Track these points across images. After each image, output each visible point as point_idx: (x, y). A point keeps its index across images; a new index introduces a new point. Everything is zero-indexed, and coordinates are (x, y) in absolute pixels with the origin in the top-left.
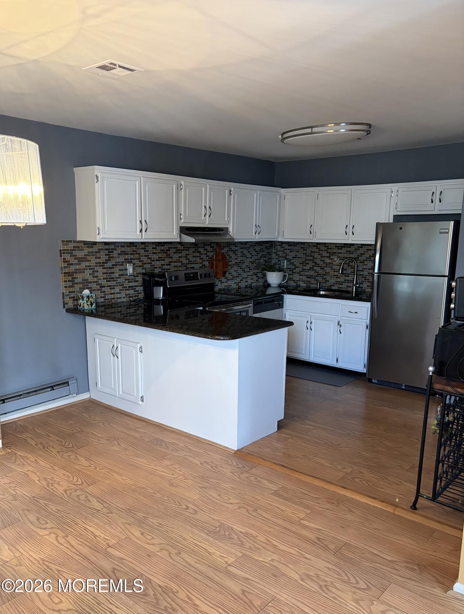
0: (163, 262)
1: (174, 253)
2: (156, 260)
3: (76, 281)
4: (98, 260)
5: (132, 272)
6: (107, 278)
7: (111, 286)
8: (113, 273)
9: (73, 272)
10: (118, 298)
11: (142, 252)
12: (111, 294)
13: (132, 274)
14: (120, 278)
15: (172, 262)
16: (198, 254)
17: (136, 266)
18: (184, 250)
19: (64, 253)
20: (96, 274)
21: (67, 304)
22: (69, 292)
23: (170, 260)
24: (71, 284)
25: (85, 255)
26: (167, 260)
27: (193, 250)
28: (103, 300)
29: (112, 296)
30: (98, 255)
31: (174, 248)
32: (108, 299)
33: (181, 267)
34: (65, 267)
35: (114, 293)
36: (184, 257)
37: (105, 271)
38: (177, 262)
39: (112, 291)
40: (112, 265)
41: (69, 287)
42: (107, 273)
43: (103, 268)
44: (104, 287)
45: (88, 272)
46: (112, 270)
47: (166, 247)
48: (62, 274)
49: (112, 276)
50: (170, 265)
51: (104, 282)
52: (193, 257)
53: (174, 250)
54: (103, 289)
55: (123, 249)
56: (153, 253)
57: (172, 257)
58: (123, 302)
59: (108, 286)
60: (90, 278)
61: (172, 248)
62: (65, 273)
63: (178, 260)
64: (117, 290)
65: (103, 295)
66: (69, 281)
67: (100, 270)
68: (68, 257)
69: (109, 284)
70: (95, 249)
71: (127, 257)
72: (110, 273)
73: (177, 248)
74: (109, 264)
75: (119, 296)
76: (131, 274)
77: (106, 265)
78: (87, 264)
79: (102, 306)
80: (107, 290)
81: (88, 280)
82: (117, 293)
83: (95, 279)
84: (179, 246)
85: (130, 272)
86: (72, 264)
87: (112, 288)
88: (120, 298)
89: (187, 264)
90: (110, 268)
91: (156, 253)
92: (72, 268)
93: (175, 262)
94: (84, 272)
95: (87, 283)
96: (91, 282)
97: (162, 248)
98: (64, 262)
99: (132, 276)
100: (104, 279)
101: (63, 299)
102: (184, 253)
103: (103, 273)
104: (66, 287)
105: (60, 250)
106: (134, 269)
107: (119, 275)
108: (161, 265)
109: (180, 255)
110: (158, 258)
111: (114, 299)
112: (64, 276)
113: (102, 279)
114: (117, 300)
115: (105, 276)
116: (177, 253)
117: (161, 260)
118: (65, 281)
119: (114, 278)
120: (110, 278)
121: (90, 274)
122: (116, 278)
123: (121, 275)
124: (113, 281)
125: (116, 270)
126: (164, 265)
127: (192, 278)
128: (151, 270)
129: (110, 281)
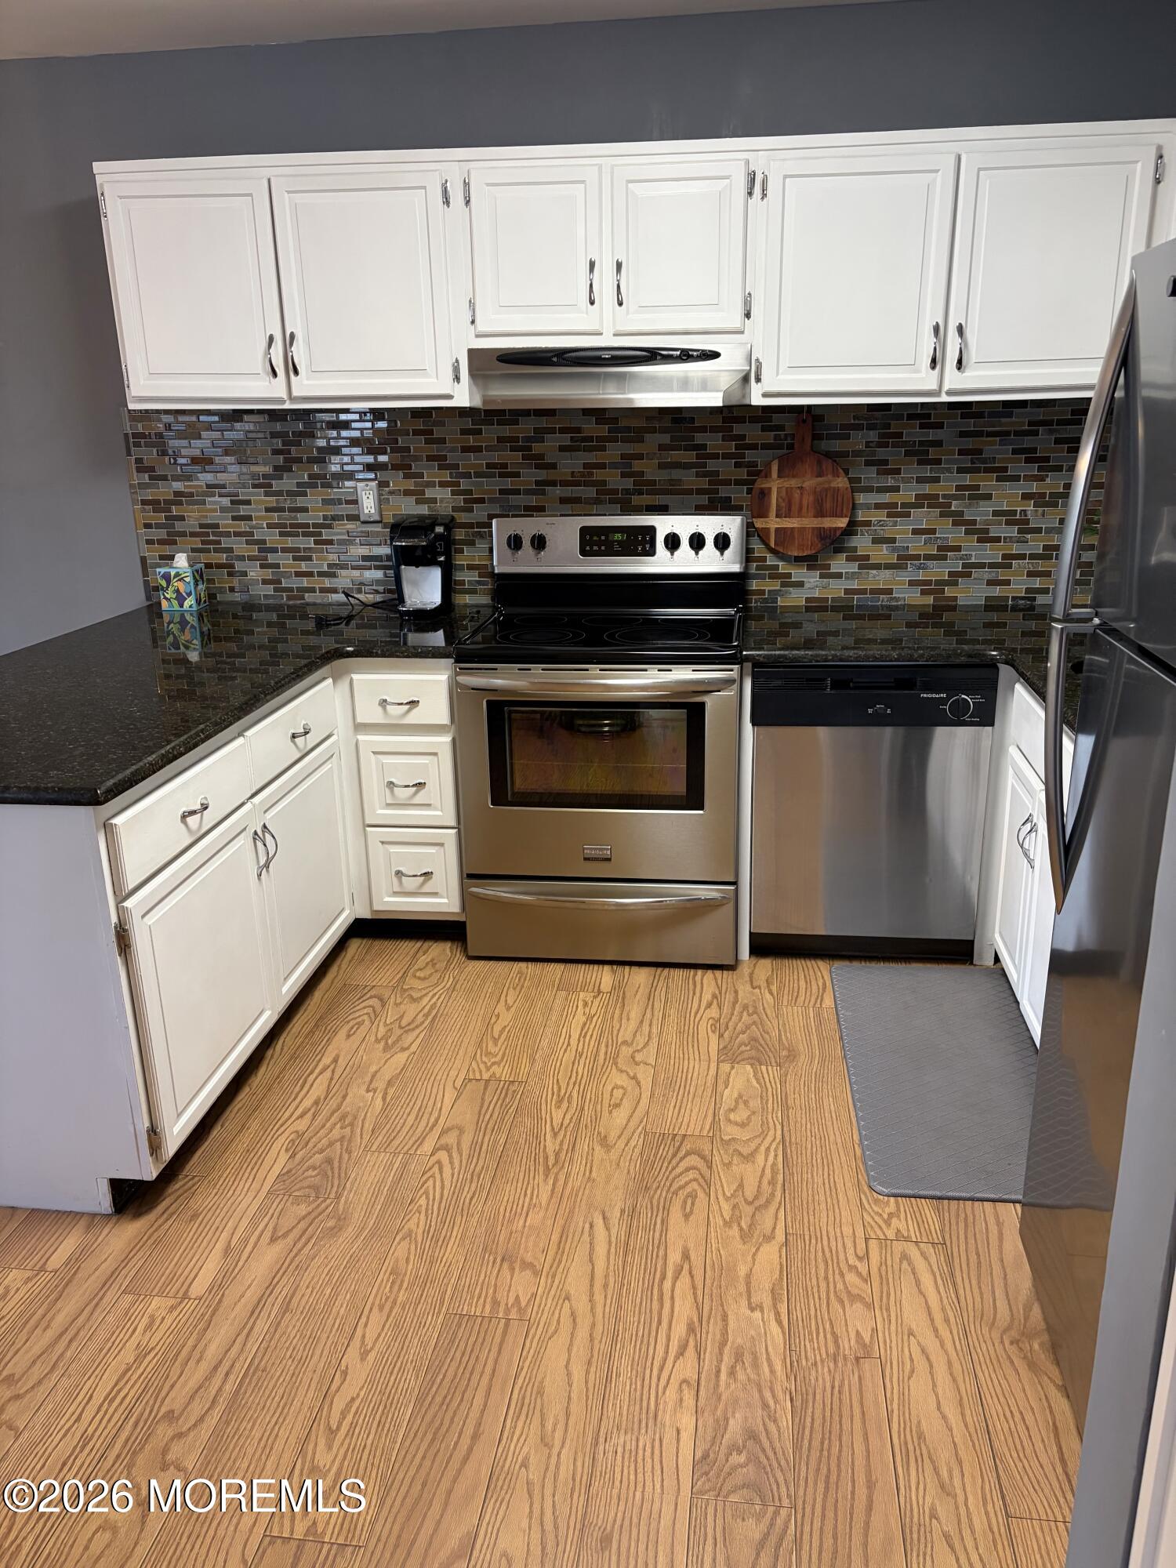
0: (508, 483)
1: (562, 449)
2: (478, 475)
3: (179, 526)
4: (248, 469)
5: (373, 511)
6: (284, 526)
7: (298, 550)
8: (305, 510)
9: (168, 502)
10: (323, 590)
11: (417, 444)
12: (299, 574)
13: (377, 518)
14: (330, 527)
15: (553, 483)
16: (690, 457)
17: (391, 493)
19: (136, 445)
20: (243, 510)
22: (161, 559)
23: (543, 475)
24: (162, 534)
26: (530, 476)
27: (665, 439)
28: (270, 590)
29: (305, 582)
31: (563, 431)
32: (291, 590)
33: (597, 501)
34: (142, 486)
35: (310, 574)
36: (614, 466)
37: (272, 501)
38: (577, 484)
39: (304, 566)
40: (299, 485)
41: (161, 542)
42: (282, 510)
43: (267, 494)
44: (274, 550)
45: (216, 502)
46: (300, 502)
47: (526, 427)
48: (134, 502)
49: (301, 518)
50: (543, 493)
51: (273, 538)
52: (662, 466)
53: (566, 439)
54: (271, 558)
56: (465, 449)
57: (553, 466)
58: (345, 604)
60: (226, 523)
61: (552, 431)
62: (144, 502)
63: (582, 475)
64: (320, 564)
65: (268, 574)
66: (158, 526)
67: (259, 498)
68: (149, 456)
69: (290, 542)
70: (238, 434)
72: (291, 510)
73: (578, 430)
74: (287, 483)
75: (327, 583)
76: (373, 516)
77: (276, 486)
78: (214, 478)
80: (286, 561)
81: (217, 526)
82: (321, 574)
83: (243, 526)
85: (369, 512)
86: (164, 478)
87: (301, 556)
88: (334, 591)
89: (627, 491)
90: (290, 493)
91: (478, 449)
92: (164, 491)
93: (565, 483)
94: (203, 502)
95: (214, 534)
96: (228, 534)
97: (506, 431)
98: (139, 470)
99: (375, 523)
100: (270, 526)
101: (145, 574)
102: (614, 452)
103: (268, 510)
104: (149, 544)
105: (125, 436)
106: (381, 502)
107: (325, 518)
108: (502, 491)
109: (592, 458)
110: (489, 466)
111: (312, 590)
112: (144, 511)
113: (265, 525)
114: (325, 597)
115: (275, 517)
116: (578, 449)
117: (501, 475)
118: (147, 526)
119: (307, 526)
120: (292, 526)
121: (223, 510)
122: (315, 525)
123: (334, 518)
124: (305, 534)
125: (313, 500)
126: (517, 492)
127: (617, 548)
128: (455, 509)
129: (295, 534)
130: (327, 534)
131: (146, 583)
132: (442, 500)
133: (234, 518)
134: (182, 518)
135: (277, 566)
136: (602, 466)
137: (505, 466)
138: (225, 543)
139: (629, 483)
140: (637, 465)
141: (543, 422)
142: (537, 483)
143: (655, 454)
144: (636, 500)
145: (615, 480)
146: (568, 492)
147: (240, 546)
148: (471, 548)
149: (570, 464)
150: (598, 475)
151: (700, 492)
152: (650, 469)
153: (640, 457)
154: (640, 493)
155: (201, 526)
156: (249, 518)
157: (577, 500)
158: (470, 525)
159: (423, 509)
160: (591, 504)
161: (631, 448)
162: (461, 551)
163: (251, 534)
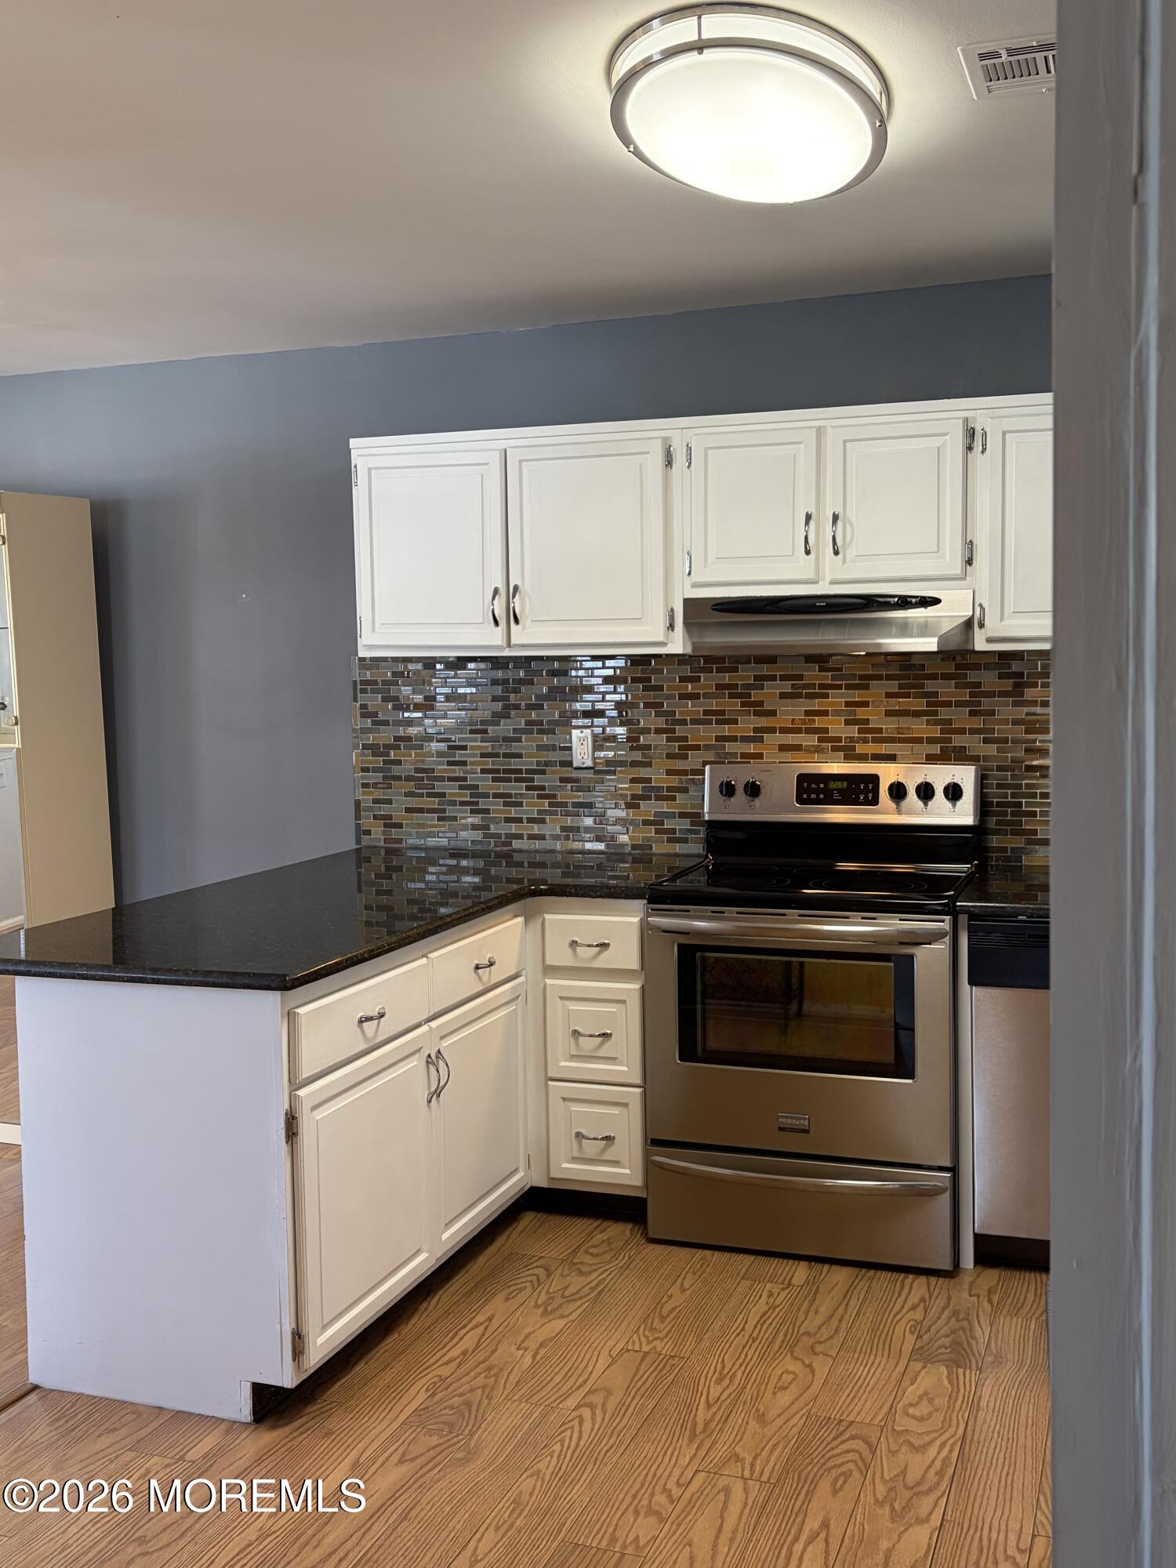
0: (726, 731)
1: (783, 696)
2: (694, 722)
3: (396, 770)
5: (589, 756)
6: (497, 771)
7: (509, 796)
8: (520, 756)
9: (387, 747)
10: (532, 837)
11: (635, 691)
12: (508, 820)
13: (593, 764)
14: (543, 772)
15: (772, 730)
16: (921, 704)
17: (607, 738)
19: (364, 691)
20: (459, 756)
23: (763, 722)
24: (379, 777)
25: (426, 698)
26: (747, 724)
27: (893, 686)
28: (478, 835)
29: (513, 828)
31: (784, 678)
32: (499, 836)
33: (818, 750)
34: (364, 731)
35: (519, 820)
36: (837, 713)
37: (489, 747)
38: (798, 731)
39: (513, 812)
40: (516, 731)
41: (375, 786)
42: (497, 755)
43: (483, 740)
44: (486, 796)
46: (515, 747)
47: (745, 675)
48: (356, 746)
49: (514, 763)
50: (761, 740)
51: (486, 784)
52: (889, 713)
53: (787, 687)
54: (483, 804)
56: (683, 697)
57: (773, 713)
58: (553, 851)
59: (496, 796)
60: (442, 768)
61: (773, 678)
62: (365, 747)
63: (804, 722)
64: (529, 810)
65: (478, 819)
66: (375, 770)
67: (477, 743)
68: (374, 702)
69: (502, 788)
72: (506, 755)
73: (800, 677)
74: (505, 728)
75: (536, 829)
76: (587, 762)
81: (432, 771)
82: (530, 820)
83: (458, 771)
85: (582, 758)
86: (386, 723)
87: (509, 800)
88: (542, 837)
89: (852, 739)
90: (506, 739)
91: (694, 697)
92: (385, 736)
93: (784, 730)
94: (420, 748)
95: (429, 779)
96: (442, 779)
97: (726, 678)
98: (363, 716)
99: (588, 768)
100: (483, 771)
101: (358, 817)
102: (837, 699)
103: (483, 755)
104: (365, 786)
105: (355, 683)
106: (596, 747)
107: (538, 763)
108: (718, 739)
109: (816, 705)
110: (706, 713)
111: (520, 837)
112: (363, 755)
113: (479, 771)
114: (532, 843)
115: (489, 763)
116: (800, 696)
117: (718, 722)
118: (365, 770)
119: (520, 771)
120: (505, 771)
121: (440, 754)
122: (528, 771)
123: (547, 764)
124: (517, 780)
125: (528, 746)
126: (733, 739)
127: (836, 796)
128: (669, 756)
129: (509, 780)
130: (538, 780)
131: (358, 826)
132: (656, 747)
133: (450, 763)
134: (399, 762)
135: (487, 811)
136: (825, 713)
137: (723, 713)
138: (439, 787)
139: (853, 731)
140: (861, 713)
141: (765, 670)
142: (756, 730)
143: (882, 701)
144: (860, 749)
145: (838, 728)
146: (790, 739)
147: (451, 790)
148: (684, 795)
149: (791, 712)
150: (818, 722)
151: (931, 741)
152: (876, 718)
153: (866, 704)
154: (865, 741)
155: (417, 770)
156: (464, 763)
157: (798, 748)
158: (684, 772)
159: (638, 756)
160: (811, 752)
161: (856, 696)
162: (674, 799)
163: (465, 779)
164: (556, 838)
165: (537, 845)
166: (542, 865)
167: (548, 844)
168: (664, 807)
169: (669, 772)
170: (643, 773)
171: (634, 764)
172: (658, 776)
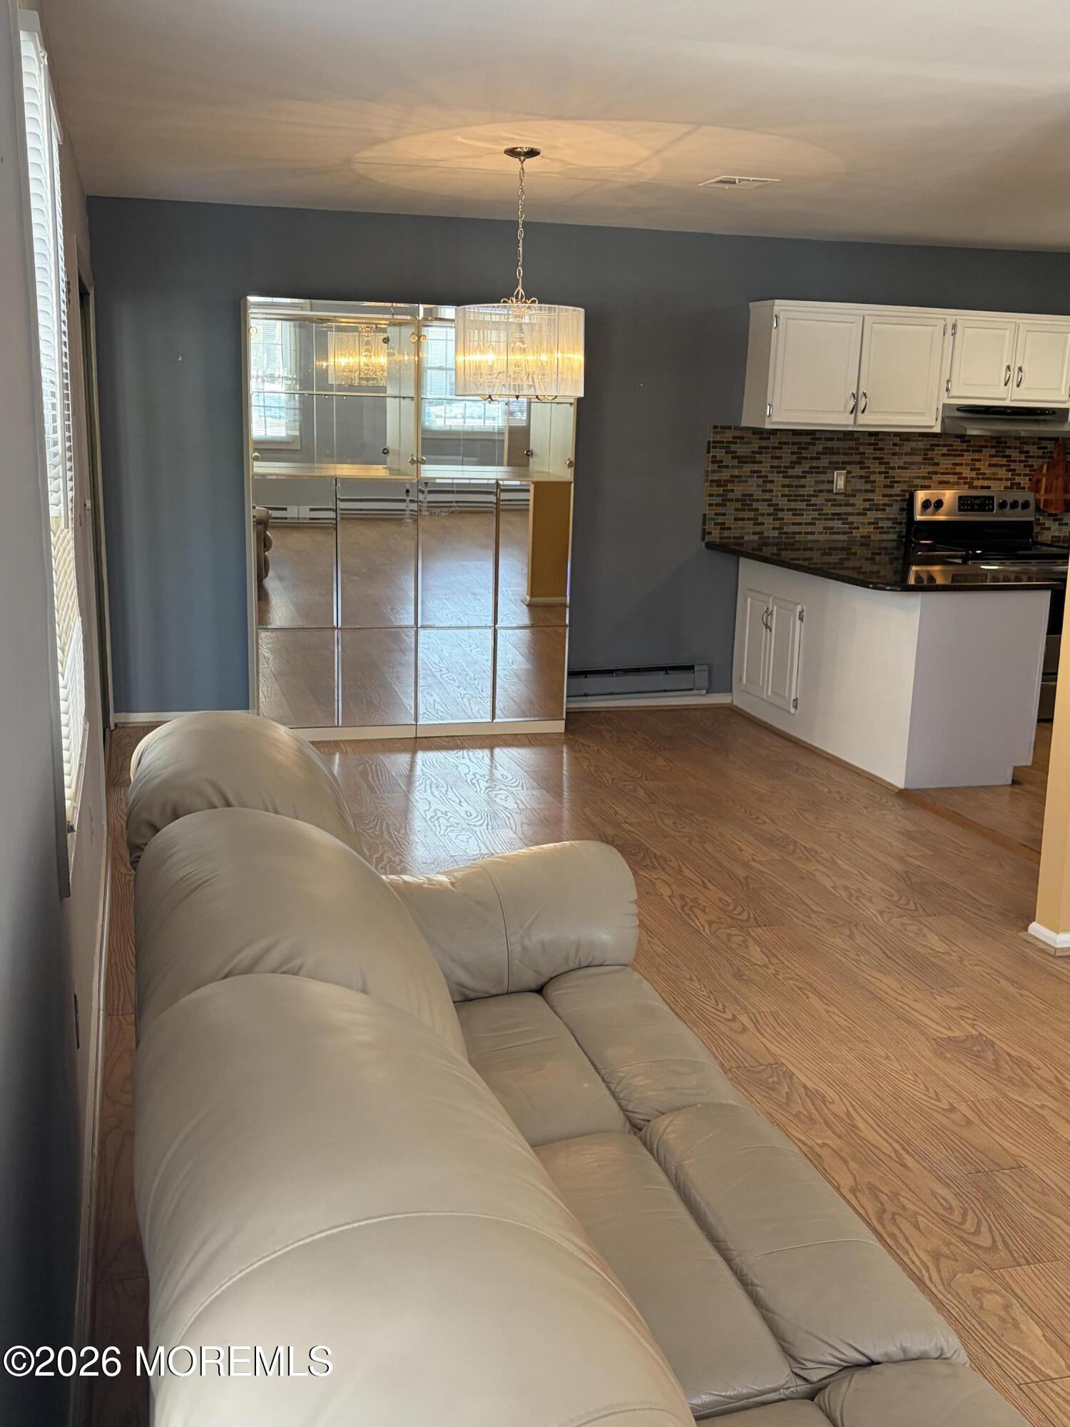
1: (943, 455)
3: (730, 496)
4: (776, 463)
5: (842, 487)
6: (790, 496)
7: (796, 510)
8: (804, 486)
9: (726, 481)
10: (807, 533)
11: (869, 451)
12: (794, 524)
13: (844, 491)
14: (817, 496)
15: (936, 473)
16: (1003, 461)
17: (852, 477)
18: (968, 451)
19: (714, 447)
20: (769, 486)
21: (710, 533)
22: (716, 514)
23: (931, 469)
24: (719, 500)
25: (753, 452)
28: (776, 533)
29: (797, 529)
30: (778, 453)
32: (788, 533)
33: (957, 483)
34: (713, 472)
35: (801, 524)
36: (967, 465)
37: (787, 481)
38: (948, 474)
39: (798, 519)
40: (803, 472)
41: (717, 505)
42: (791, 486)
43: (784, 477)
44: (782, 510)
45: (753, 482)
46: (802, 482)
48: (706, 481)
49: (802, 491)
50: (931, 478)
51: (783, 503)
54: (780, 514)
55: (829, 444)
56: (893, 454)
57: (937, 464)
58: (818, 541)
59: (788, 510)
60: (758, 494)
62: (712, 481)
63: (951, 469)
64: (806, 518)
65: (777, 524)
66: (718, 495)
67: (779, 479)
68: (720, 454)
69: (793, 505)
70: (773, 442)
71: (834, 458)
72: (796, 486)
73: (950, 445)
74: (798, 471)
75: (810, 529)
76: (840, 489)
77: (790, 472)
78: (756, 467)
79: (774, 545)
80: (788, 516)
81: (752, 495)
82: (807, 524)
83: (767, 496)
84: (957, 444)
85: (838, 487)
86: (727, 467)
87: (796, 512)
88: (813, 533)
89: (972, 478)
90: (797, 477)
91: (900, 454)
92: (725, 475)
93: (942, 474)
94: (747, 481)
95: (749, 500)
96: (758, 500)
97: (916, 445)
98: (712, 462)
99: (842, 493)
100: (782, 496)
101: (704, 524)
102: (968, 457)
103: (784, 486)
104: (710, 505)
105: (709, 442)
106: (847, 482)
107: (814, 491)
108: (910, 477)
109: (957, 459)
110: (903, 462)
111: (800, 533)
112: (711, 486)
113: (780, 495)
114: (806, 537)
115: (786, 491)
116: (951, 455)
118: (711, 495)
119: (803, 496)
120: (795, 496)
121: (757, 486)
122: (808, 496)
123: (819, 491)
124: (801, 501)
125: (810, 481)
127: (976, 507)
128: (885, 486)
129: (796, 501)
130: (814, 500)
131: (704, 530)
132: (879, 482)
133: (763, 491)
134: (733, 491)
135: (783, 519)
136: (961, 465)
137: (913, 463)
138: (755, 505)
139: (974, 474)
140: (978, 465)
141: (934, 440)
142: (929, 473)
143: (987, 459)
144: (976, 482)
145: (967, 473)
146: (946, 478)
147: (763, 508)
148: (890, 508)
149: (946, 463)
150: (958, 469)
153: (980, 460)
155: (743, 495)
156: (772, 491)
157: (947, 482)
158: (891, 496)
159: (868, 487)
160: (954, 485)
161: (977, 456)
162: (885, 510)
163: (771, 500)
164: (821, 533)
165: (810, 537)
166: (811, 549)
167: (816, 537)
168: (880, 515)
169: (884, 496)
170: (870, 496)
171: (867, 491)
172: (878, 498)
